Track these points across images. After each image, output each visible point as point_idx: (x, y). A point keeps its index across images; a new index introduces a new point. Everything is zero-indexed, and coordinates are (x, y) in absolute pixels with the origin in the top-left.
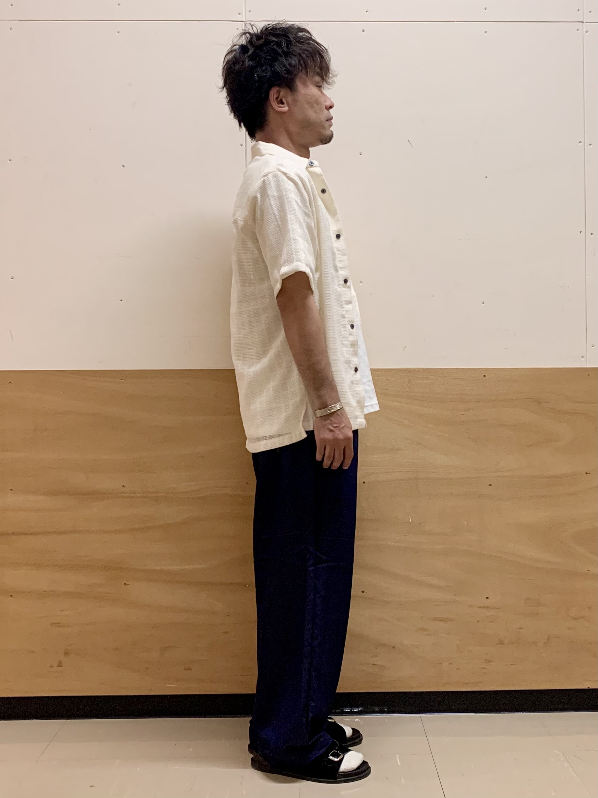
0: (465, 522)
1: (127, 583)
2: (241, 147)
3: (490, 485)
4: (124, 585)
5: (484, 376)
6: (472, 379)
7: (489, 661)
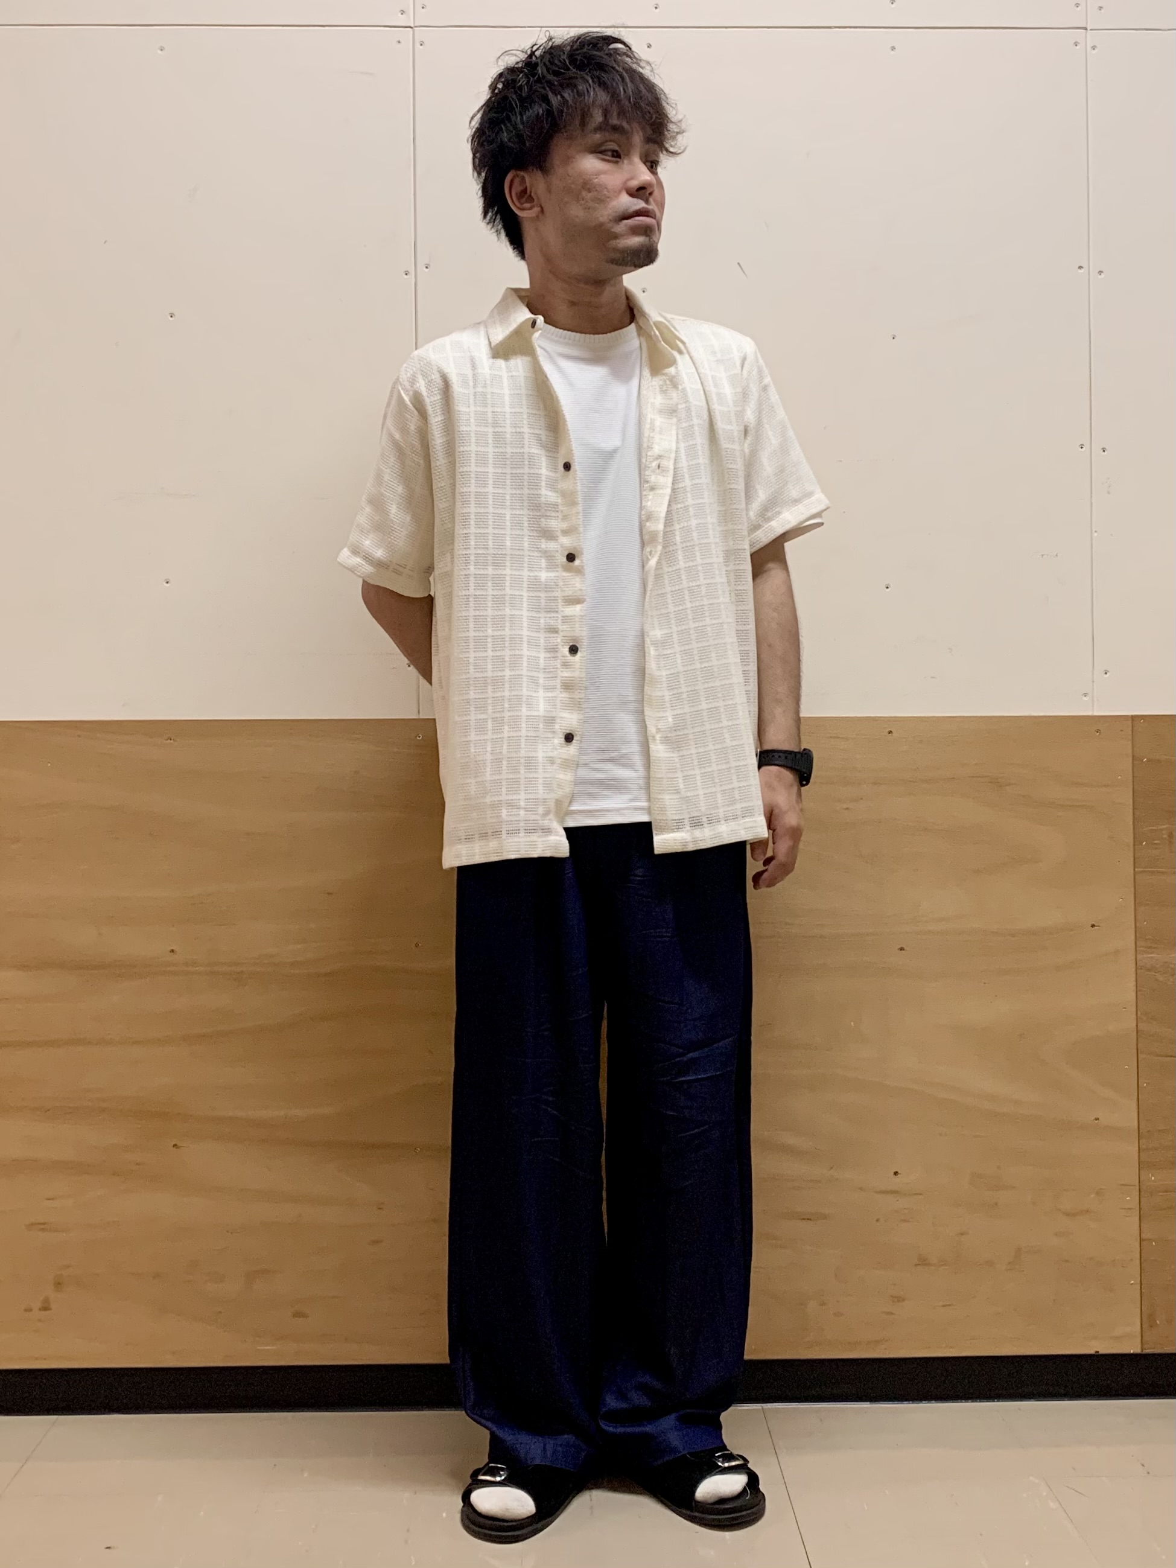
0: (852, 1023)
1: (179, 1144)
2: (406, 277)
3: (902, 949)
4: (174, 1149)
5: (890, 732)
6: (865, 738)
7: (899, 1299)
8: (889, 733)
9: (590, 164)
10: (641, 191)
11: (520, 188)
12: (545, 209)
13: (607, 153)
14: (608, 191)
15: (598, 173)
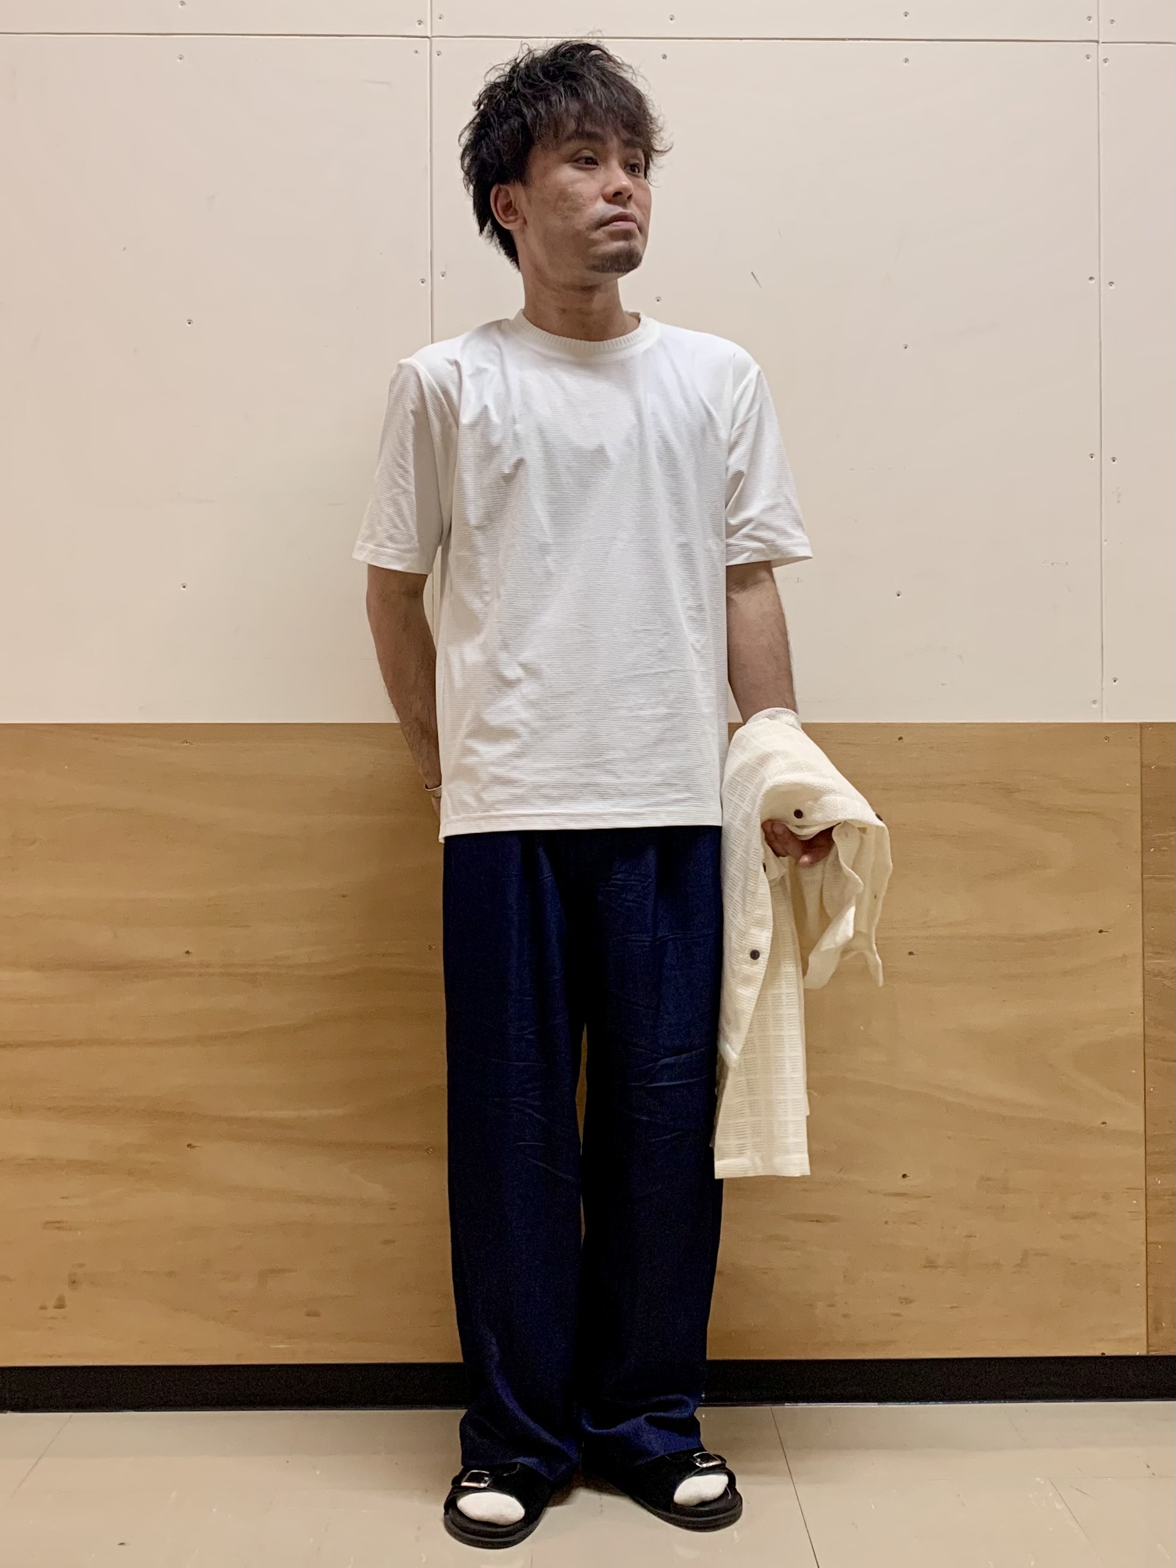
0: (862, 1027)
1: (194, 1143)
2: (421, 285)
3: (911, 953)
4: (188, 1148)
6: (876, 744)
7: (907, 1301)
8: (900, 739)
9: (567, 174)
10: (617, 197)
11: (505, 202)
12: (528, 222)
13: (580, 162)
14: (584, 200)
15: (573, 182)
